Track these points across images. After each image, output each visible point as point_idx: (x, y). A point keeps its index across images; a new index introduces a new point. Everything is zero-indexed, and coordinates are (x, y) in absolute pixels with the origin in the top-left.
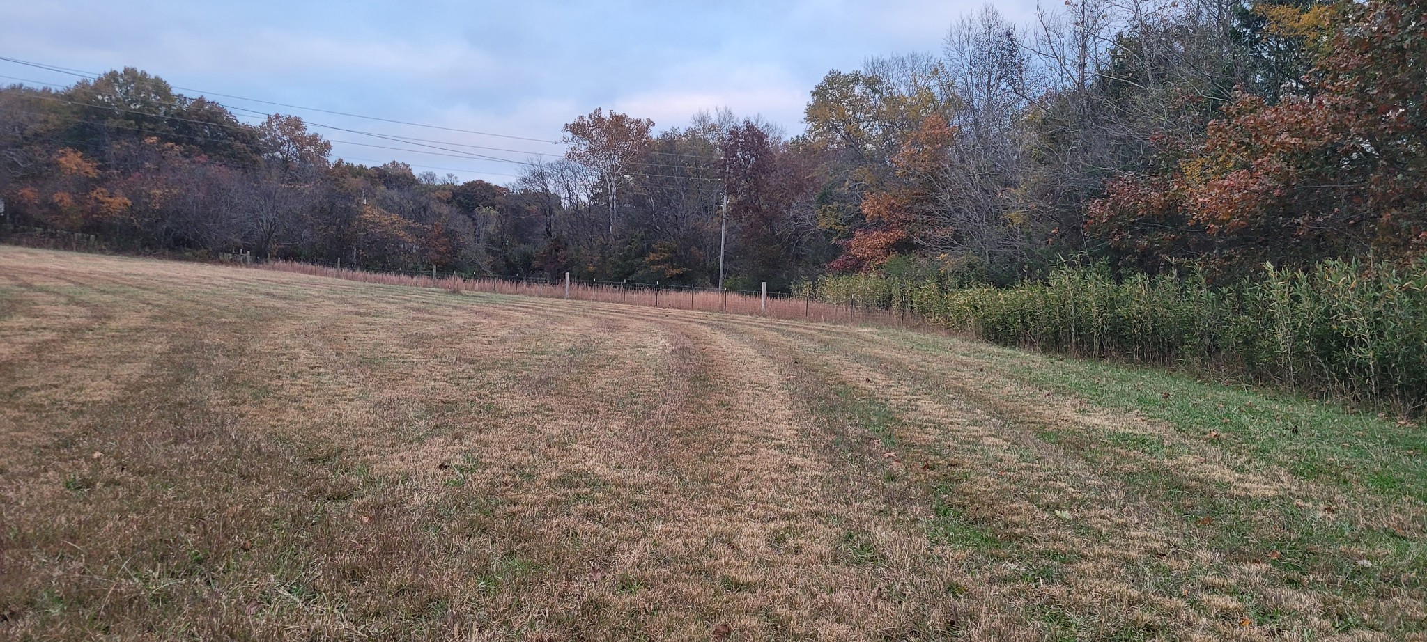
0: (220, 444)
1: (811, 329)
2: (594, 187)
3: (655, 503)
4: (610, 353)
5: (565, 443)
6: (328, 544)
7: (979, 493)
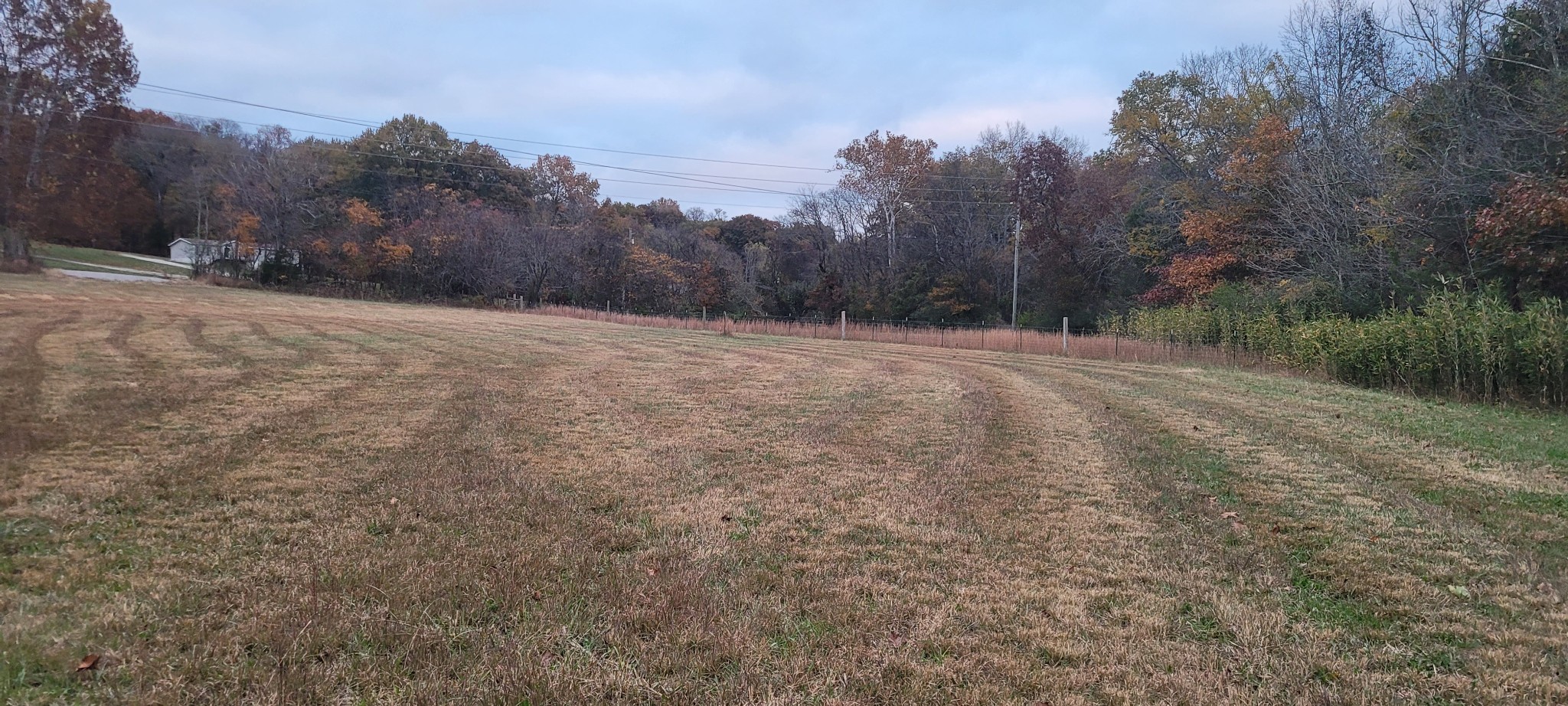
0: (506, 492)
1: (1122, 370)
2: (870, 217)
3: (956, 564)
4: (894, 398)
5: (852, 495)
6: (615, 595)
7: (1346, 562)
